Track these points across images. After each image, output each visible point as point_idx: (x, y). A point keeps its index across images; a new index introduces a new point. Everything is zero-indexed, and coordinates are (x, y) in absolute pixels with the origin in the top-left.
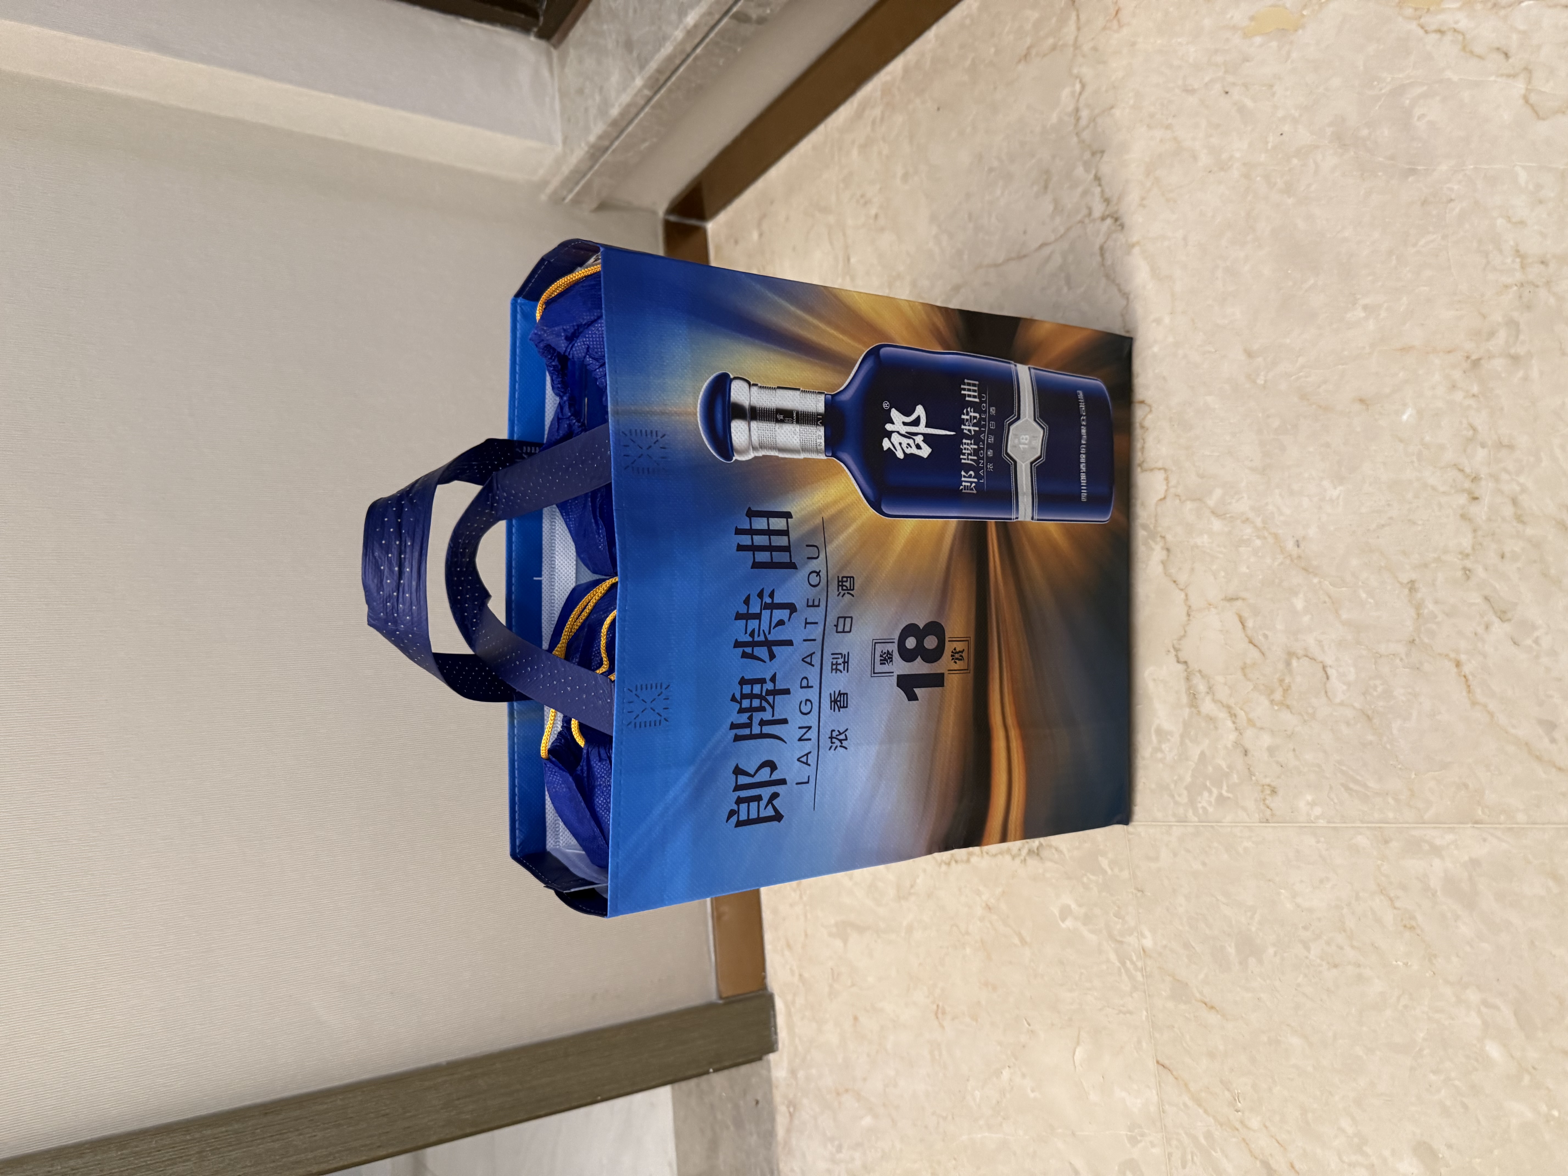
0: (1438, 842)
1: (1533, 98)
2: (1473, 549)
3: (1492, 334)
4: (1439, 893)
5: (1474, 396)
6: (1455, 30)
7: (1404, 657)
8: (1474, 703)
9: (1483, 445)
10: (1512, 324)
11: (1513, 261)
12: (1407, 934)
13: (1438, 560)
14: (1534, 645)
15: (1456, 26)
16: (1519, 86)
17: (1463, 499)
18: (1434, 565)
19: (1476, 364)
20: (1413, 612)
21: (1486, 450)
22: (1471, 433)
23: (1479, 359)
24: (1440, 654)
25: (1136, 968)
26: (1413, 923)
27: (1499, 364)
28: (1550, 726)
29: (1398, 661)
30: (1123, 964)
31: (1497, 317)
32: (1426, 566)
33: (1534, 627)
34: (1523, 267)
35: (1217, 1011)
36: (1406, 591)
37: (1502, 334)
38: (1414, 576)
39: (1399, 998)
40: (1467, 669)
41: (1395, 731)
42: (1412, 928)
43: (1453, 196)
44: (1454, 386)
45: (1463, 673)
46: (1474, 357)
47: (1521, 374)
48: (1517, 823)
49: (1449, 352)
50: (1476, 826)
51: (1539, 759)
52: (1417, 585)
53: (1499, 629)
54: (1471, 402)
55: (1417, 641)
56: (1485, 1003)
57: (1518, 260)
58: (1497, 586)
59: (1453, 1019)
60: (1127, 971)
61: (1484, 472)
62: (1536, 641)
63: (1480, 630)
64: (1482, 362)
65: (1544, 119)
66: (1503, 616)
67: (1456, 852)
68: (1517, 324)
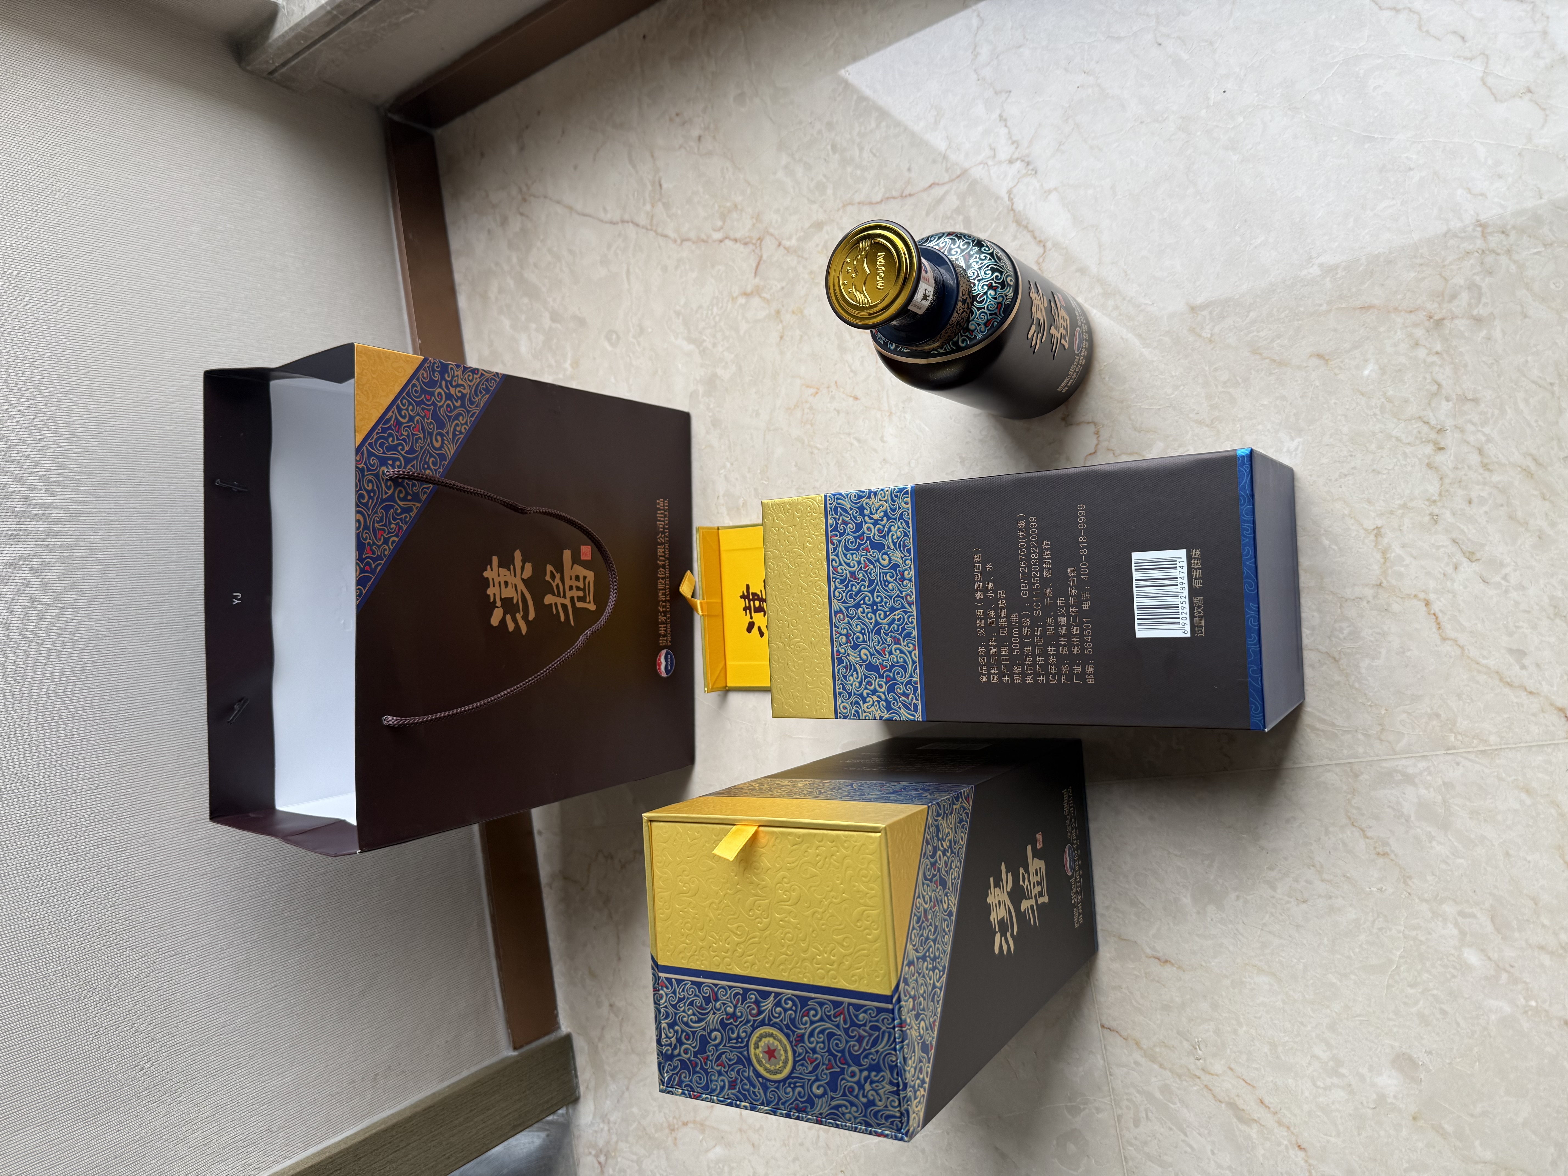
0: (1410, 771)
1: (1490, 81)
2: (1440, 495)
3: (1454, 297)
4: (1413, 818)
5: (1437, 353)
6: (1410, 10)
7: (1370, 599)
8: (1444, 639)
9: (1448, 399)
10: (1472, 287)
11: (1474, 230)
12: (1381, 861)
13: (1404, 506)
14: (1503, 582)
15: (1409, 5)
16: (1477, 69)
17: (1429, 449)
18: (1401, 511)
19: (1439, 323)
20: (1378, 556)
21: (1450, 403)
22: (1435, 387)
23: (1443, 319)
24: (1409, 595)
26: (1387, 849)
27: (1462, 324)
28: (1519, 654)
29: (1364, 603)
31: (1459, 280)
32: (1392, 512)
33: (1502, 565)
34: (1484, 236)
35: (1172, 964)
36: (1372, 537)
37: (1465, 296)
38: (1379, 523)
39: (1373, 922)
40: (1436, 607)
41: (1363, 671)
42: (1385, 854)
43: (1412, 166)
44: (1417, 344)
45: (1432, 612)
46: (1437, 317)
47: (1484, 333)
48: (1491, 745)
49: (1411, 312)
50: (1449, 752)
51: (1510, 685)
52: (1382, 531)
53: (1468, 569)
54: (1435, 358)
55: (1385, 584)
56: (1461, 914)
57: (1479, 229)
58: (1466, 530)
59: (1430, 934)
61: (1449, 423)
62: (1505, 578)
63: (1450, 570)
64: (1445, 322)
65: (1501, 102)
66: (1471, 557)
67: (1429, 778)
68: (1479, 288)
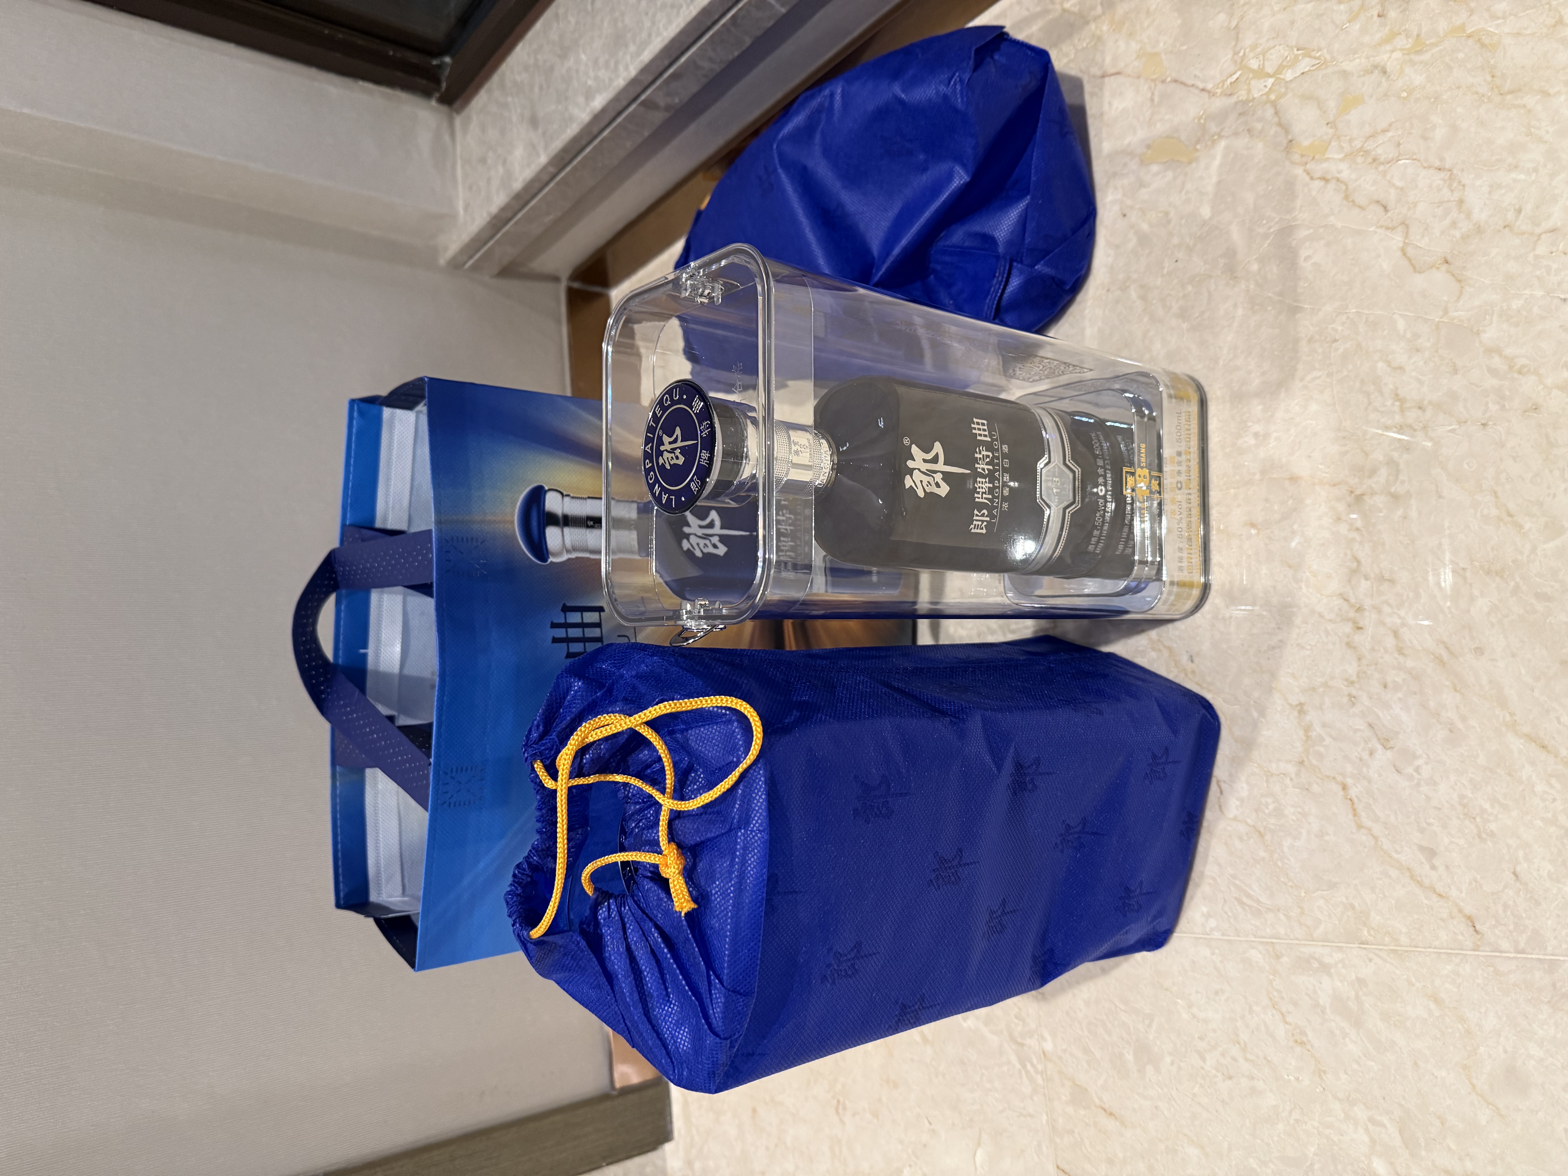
0: (1327, 960)
1: (1410, 251)
2: (1358, 676)
3: (1373, 472)
4: (1328, 1010)
5: (1357, 529)
6: (1338, 180)
7: (1293, 776)
8: (1360, 827)
9: (1367, 579)
10: (1392, 463)
11: (1393, 405)
12: (1298, 1049)
13: (1325, 685)
14: (1415, 774)
15: (1338, 176)
16: (1397, 240)
17: (1348, 628)
18: (1322, 689)
19: (1359, 498)
20: (1301, 733)
21: (1369, 582)
22: (1355, 565)
23: (1363, 495)
24: (1328, 777)
25: (1037, 1072)
26: (1304, 1039)
27: (1380, 500)
28: (1430, 853)
29: (1288, 781)
30: (1024, 1067)
31: (1378, 456)
32: (1314, 689)
33: (1415, 757)
34: (1402, 410)
35: (1116, 1119)
36: (1296, 713)
37: (1383, 472)
38: (1303, 700)
39: (1290, 1112)
40: (1353, 792)
41: (1286, 849)
42: (1302, 1044)
43: (1337, 337)
44: (1339, 519)
45: (1349, 797)
46: (1358, 492)
47: (1400, 512)
48: (1401, 946)
49: (1334, 485)
50: (1362, 946)
51: (1420, 884)
52: (1305, 708)
53: (1383, 757)
54: (1355, 535)
55: (1306, 763)
56: (1371, 1120)
57: (1397, 403)
58: (1381, 715)
59: (1342, 1135)
60: (1027, 1072)
61: (1368, 603)
62: (1417, 770)
63: (1365, 756)
64: (1365, 497)
65: (1419, 272)
66: (1386, 743)
67: (1343, 971)
68: (1398, 465)
